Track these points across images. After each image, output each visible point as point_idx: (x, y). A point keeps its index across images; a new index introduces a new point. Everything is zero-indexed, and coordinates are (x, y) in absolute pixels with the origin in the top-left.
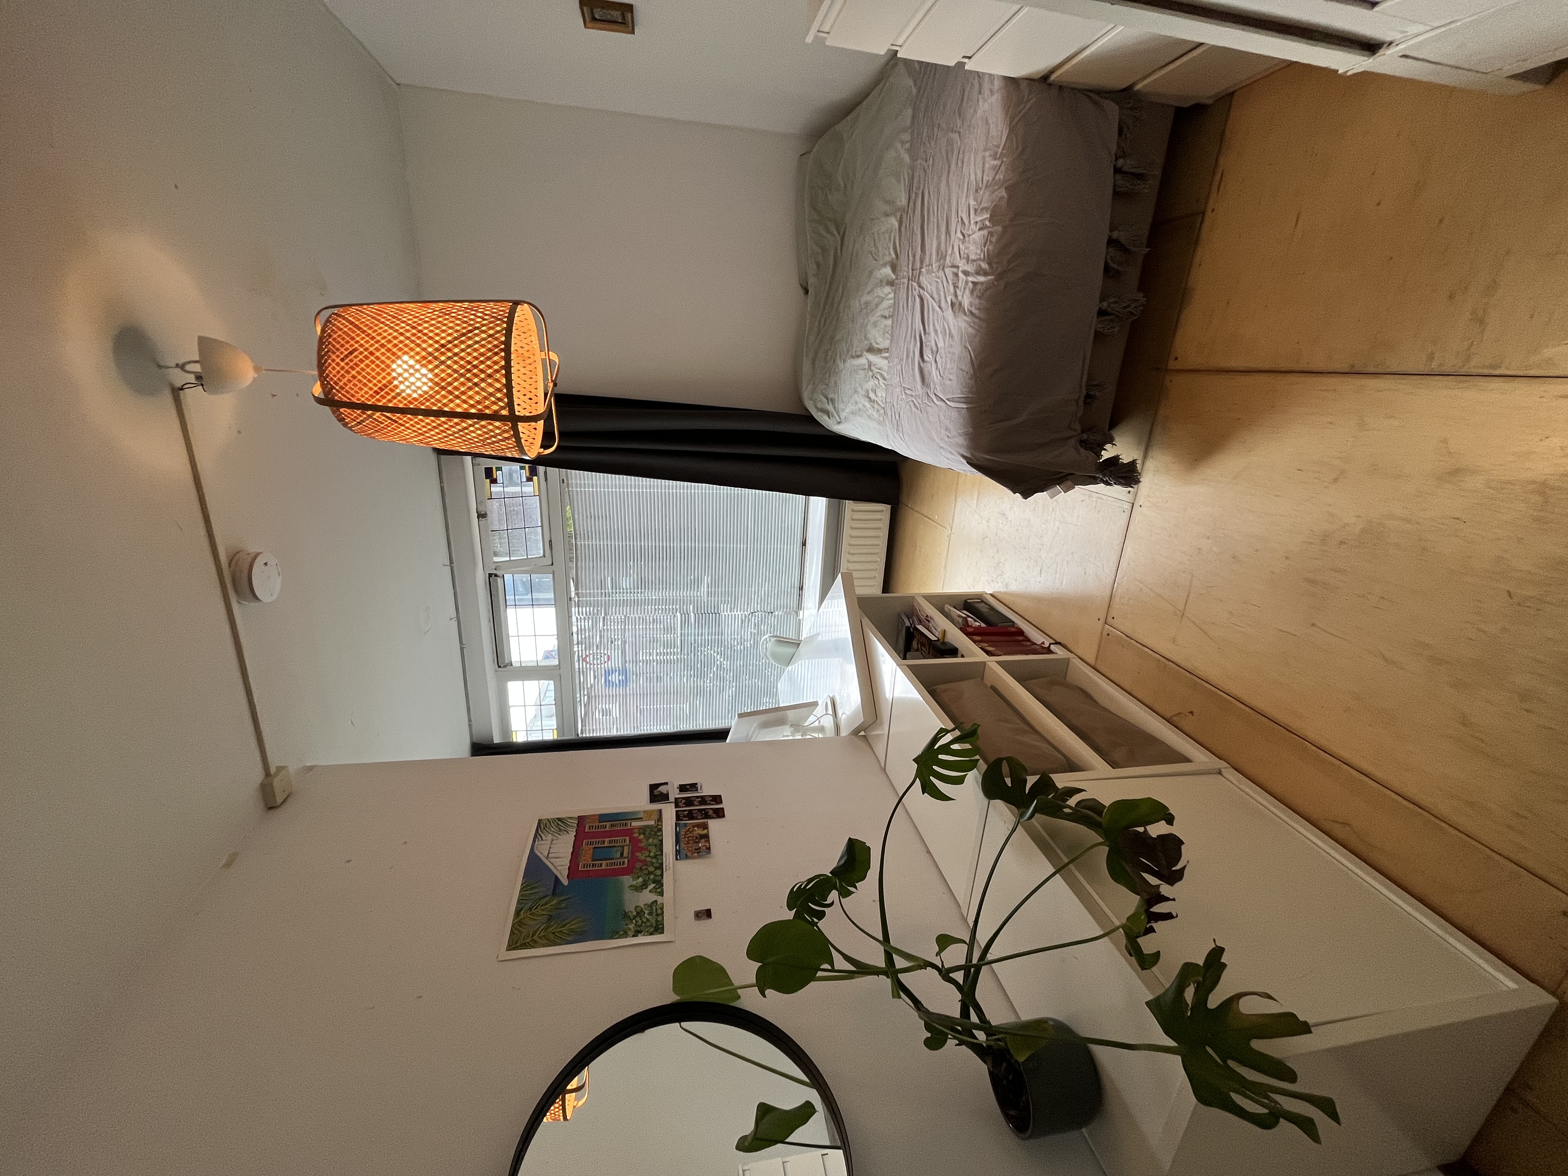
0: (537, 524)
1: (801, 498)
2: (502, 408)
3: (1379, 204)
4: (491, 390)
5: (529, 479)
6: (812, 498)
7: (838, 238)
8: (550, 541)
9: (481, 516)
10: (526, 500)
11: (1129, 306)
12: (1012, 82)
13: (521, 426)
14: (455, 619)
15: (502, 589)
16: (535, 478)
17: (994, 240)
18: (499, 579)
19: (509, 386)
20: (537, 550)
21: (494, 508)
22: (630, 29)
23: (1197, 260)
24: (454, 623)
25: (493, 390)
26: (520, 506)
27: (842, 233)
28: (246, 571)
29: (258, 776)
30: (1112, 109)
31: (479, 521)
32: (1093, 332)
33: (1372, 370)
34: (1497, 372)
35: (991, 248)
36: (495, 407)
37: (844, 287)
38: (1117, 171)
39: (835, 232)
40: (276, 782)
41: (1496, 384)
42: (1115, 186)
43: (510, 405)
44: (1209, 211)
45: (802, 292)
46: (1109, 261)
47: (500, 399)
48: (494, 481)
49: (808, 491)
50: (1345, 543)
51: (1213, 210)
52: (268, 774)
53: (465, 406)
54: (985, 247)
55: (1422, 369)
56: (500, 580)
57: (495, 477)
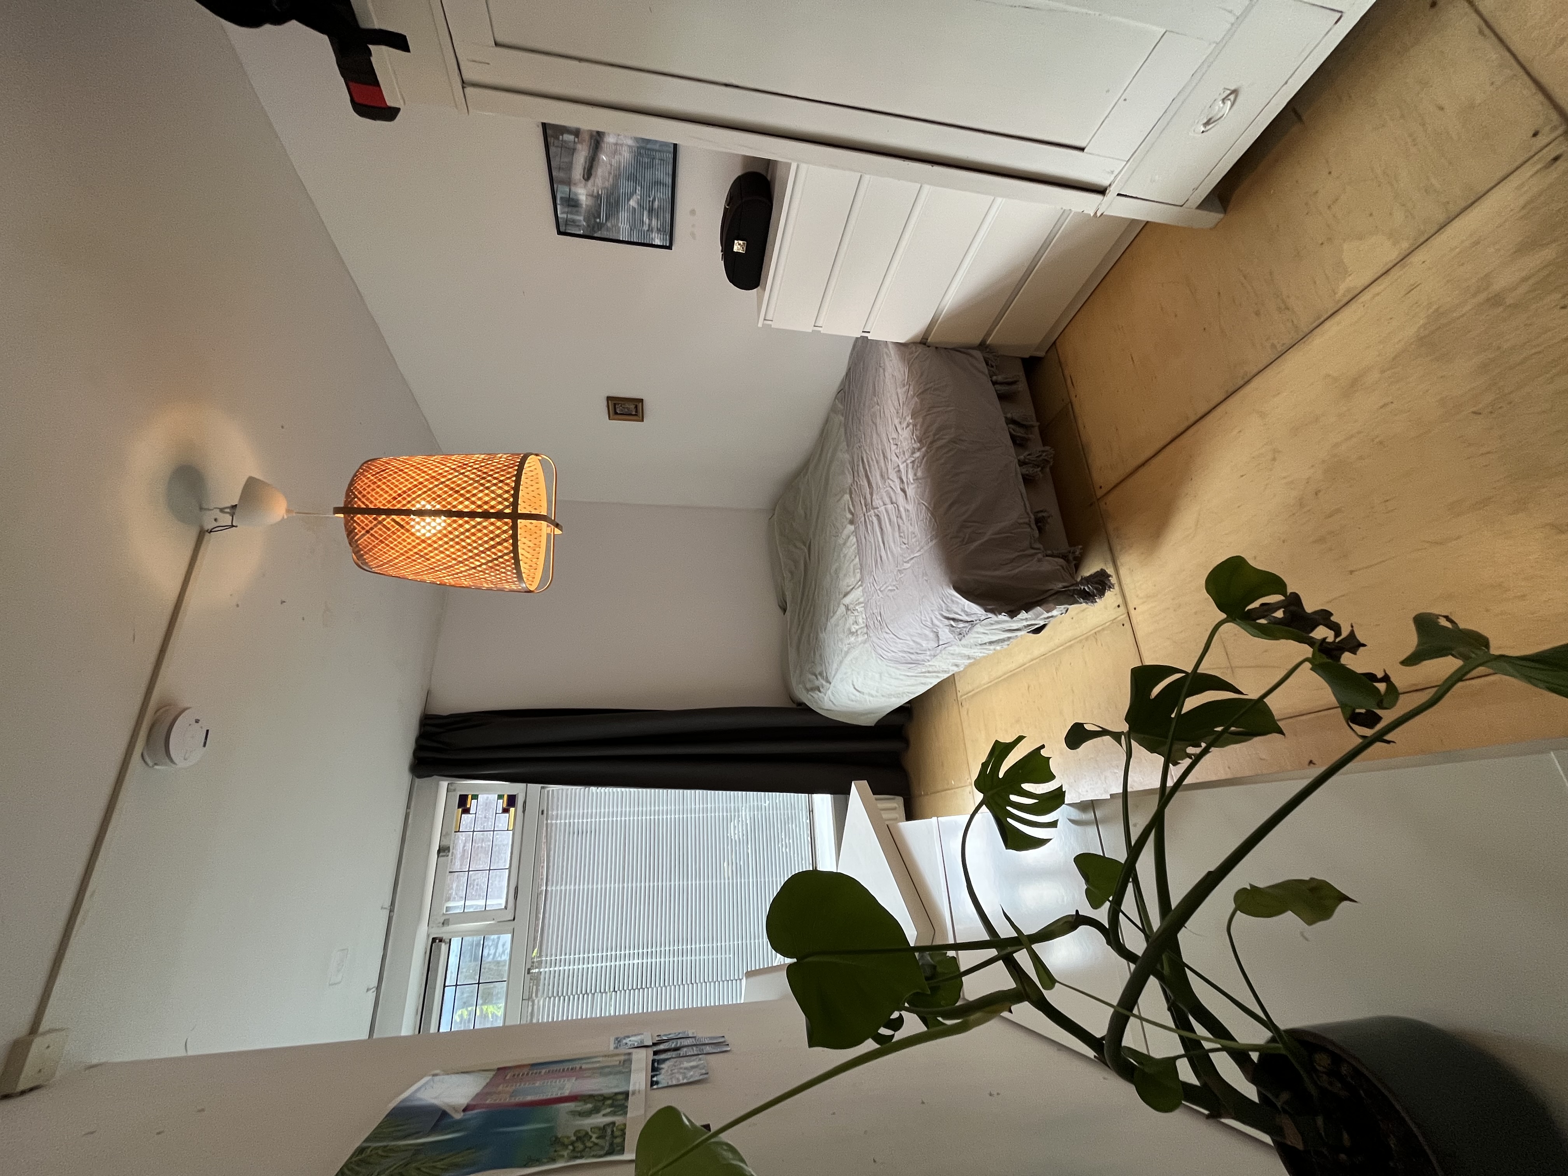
0: (505, 866)
1: (803, 797)
2: (507, 507)
3: (1176, 316)
4: (500, 492)
5: (505, 811)
6: (815, 796)
7: (806, 551)
8: (517, 888)
9: (443, 850)
10: (497, 834)
11: (1041, 456)
12: (901, 346)
13: (521, 522)
14: (374, 989)
15: (444, 963)
16: (512, 810)
17: (918, 427)
18: (443, 944)
19: (517, 489)
20: (498, 901)
21: (461, 842)
22: (641, 418)
23: (1081, 426)
24: (372, 995)
25: (502, 492)
26: (489, 841)
27: (807, 545)
28: (172, 718)
29: (20, 1025)
30: (978, 354)
31: (438, 857)
32: (1020, 476)
33: (1242, 383)
34: (1322, 319)
35: (918, 433)
36: (500, 507)
37: (816, 581)
38: (994, 383)
39: (803, 547)
40: (38, 1045)
41: (1327, 324)
42: (996, 391)
43: (515, 504)
44: (1074, 399)
45: (781, 612)
46: (1013, 432)
47: (506, 500)
48: (466, 811)
49: (810, 789)
50: (1320, 491)
51: (1076, 396)
52: (34, 1030)
53: (473, 507)
54: (913, 435)
55: (1274, 357)
56: (444, 947)
57: (468, 806)
